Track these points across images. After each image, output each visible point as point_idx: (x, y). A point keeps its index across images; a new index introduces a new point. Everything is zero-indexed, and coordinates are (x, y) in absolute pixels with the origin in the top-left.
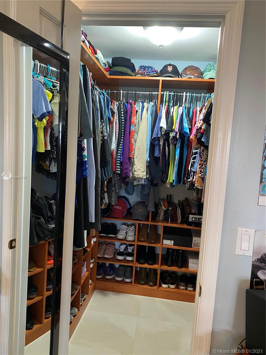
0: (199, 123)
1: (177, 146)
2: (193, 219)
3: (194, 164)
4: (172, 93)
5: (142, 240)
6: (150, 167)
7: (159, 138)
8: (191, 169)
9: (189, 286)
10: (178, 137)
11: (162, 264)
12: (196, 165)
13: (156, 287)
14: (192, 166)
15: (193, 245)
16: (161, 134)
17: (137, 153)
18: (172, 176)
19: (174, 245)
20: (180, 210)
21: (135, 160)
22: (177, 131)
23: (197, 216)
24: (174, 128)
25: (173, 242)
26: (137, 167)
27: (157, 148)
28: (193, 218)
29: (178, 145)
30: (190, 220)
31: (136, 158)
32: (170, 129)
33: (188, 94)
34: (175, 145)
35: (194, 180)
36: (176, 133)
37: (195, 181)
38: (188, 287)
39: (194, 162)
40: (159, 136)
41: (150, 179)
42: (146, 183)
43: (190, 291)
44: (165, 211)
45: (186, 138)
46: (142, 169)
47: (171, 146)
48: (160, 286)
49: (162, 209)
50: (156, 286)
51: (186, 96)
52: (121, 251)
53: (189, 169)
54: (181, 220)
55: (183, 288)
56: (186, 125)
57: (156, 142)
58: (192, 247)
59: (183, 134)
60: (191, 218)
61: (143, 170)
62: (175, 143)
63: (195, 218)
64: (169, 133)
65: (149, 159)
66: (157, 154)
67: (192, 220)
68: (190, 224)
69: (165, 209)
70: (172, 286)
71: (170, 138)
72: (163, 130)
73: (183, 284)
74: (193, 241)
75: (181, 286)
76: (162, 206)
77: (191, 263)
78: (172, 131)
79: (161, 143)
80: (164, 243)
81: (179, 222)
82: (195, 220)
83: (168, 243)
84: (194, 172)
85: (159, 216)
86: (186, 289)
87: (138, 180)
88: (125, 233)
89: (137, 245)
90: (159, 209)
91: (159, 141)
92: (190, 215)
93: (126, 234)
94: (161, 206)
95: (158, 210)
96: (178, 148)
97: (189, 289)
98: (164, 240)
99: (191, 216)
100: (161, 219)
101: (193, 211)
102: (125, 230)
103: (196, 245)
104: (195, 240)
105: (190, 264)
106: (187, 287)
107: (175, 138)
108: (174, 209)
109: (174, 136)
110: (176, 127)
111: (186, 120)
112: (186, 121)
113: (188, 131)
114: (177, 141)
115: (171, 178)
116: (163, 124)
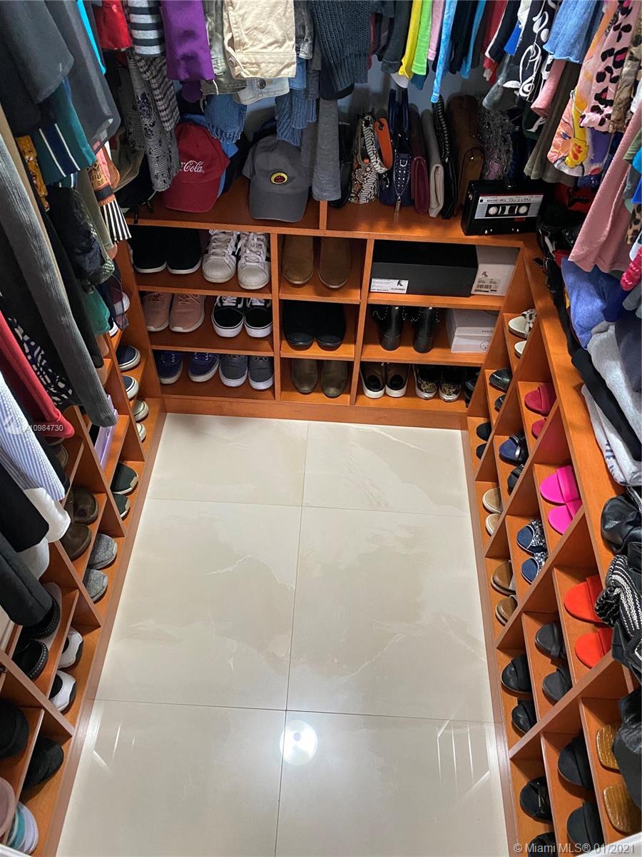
2: (493, 211)
5: (296, 282)
9: (447, 390)
11: (366, 341)
13: (349, 396)
15: (474, 287)
19: (408, 293)
20: (441, 169)
23: (507, 199)
25: (405, 283)
26: (243, 17)
28: (490, 206)
30: (479, 214)
38: (444, 392)
41: (317, 66)
43: (448, 401)
44: (379, 175)
46: (272, 24)
48: (360, 392)
49: (368, 169)
50: (349, 392)
52: (226, 303)
54: (441, 207)
55: (426, 395)
58: (473, 292)
60: (485, 205)
61: (279, 34)
63: (497, 206)
67: (488, 214)
68: (476, 227)
69: (382, 170)
70: (396, 393)
73: (427, 387)
74: (479, 276)
75: (422, 391)
76: (368, 157)
77: (460, 336)
80: (374, 288)
81: (434, 214)
82: (496, 215)
83: (390, 287)
85: (359, 191)
86: (437, 396)
88: (233, 253)
89: (280, 300)
90: (359, 167)
92: (480, 198)
93: (238, 258)
94: (365, 156)
95: (352, 170)
97: (445, 397)
98: (373, 280)
99: (485, 200)
102: (233, 243)
103: (487, 287)
104: (485, 274)
105: (456, 341)
106: (441, 392)
108: (420, 166)
115: (421, 51)
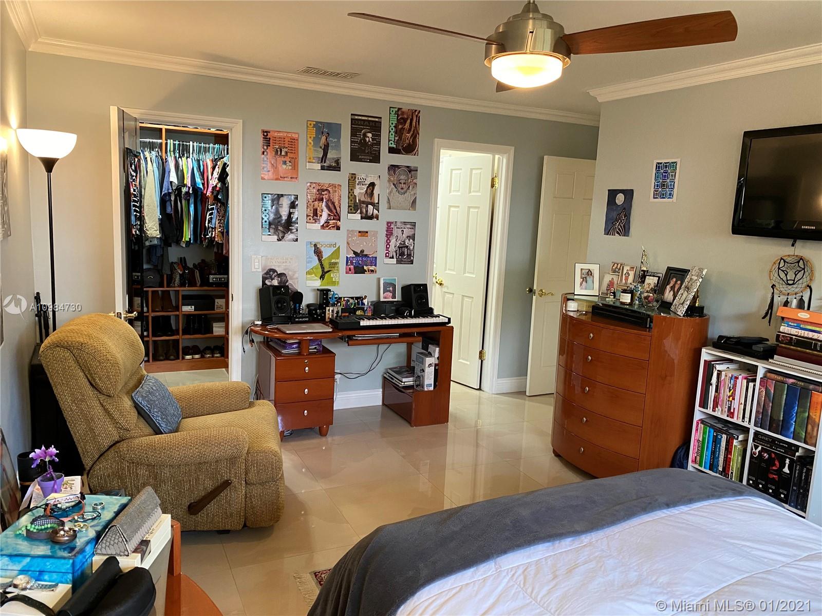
0: (214, 181)
1: (191, 202)
3: (211, 220)
4: (177, 142)
6: (162, 224)
7: (170, 193)
8: (208, 225)
9: (216, 352)
10: (191, 192)
11: (183, 334)
12: (213, 221)
14: (210, 221)
15: (216, 308)
16: (172, 189)
17: (147, 210)
18: (188, 234)
19: (195, 311)
20: (198, 272)
21: (146, 218)
22: (190, 186)
23: (218, 276)
24: (185, 182)
25: (193, 307)
26: (148, 226)
27: (168, 204)
29: (192, 200)
30: (211, 281)
31: (147, 216)
32: (182, 184)
33: (195, 144)
34: (189, 201)
35: (213, 236)
36: (189, 188)
37: (215, 236)
38: (215, 354)
39: (211, 218)
40: (170, 191)
41: (163, 238)
42: (159, 243)
43: (217, 357)
44: (180, 275)
45: (199, 193)
46: (154, 227)
47: (183, 202)
48: (183, 358)
49: (177, 273)
50: (179, 359)
51: (193, 146)
53: (207, 225)
54: (199, 281)
55: (208, 355)
56: (198, 180)
57: (167, 197)
58: (215, 310)
59: (197, 190)
60: (212, 278)
61: (156, 229)
62: (188, 198)
63: (215, 278)
64: (181, 189)
65: (160, 216)
66: (169, 210)
67: (213, 281)
68: (211, 285)
69: (181, 273)
70: (197, 356)
71: (183, 193)
72: (173, 184)
73: (208, 352)
74: (216, 304)
75: (206, 354)
76: (177, 270)
77: (215, 327)
78: (185, 185)
79: (173, 198)
80: (183, 309)
81: (198, 285)
83: (188, 309)
84: (212, 228)
85: (175, 280)
86: (213, 357)
87: (149, 240)
89: (151, 316)
90: (174, 272)
91: (170, 196)
95: (173, 274)
96: (192, 204)
98: (183, 307)
99: (211, 276)
100: (176, 285)
101: (213, 272)
103: (220, 308)
104: (217, 302)
105: (214, 329)
107: (187, 193)
108: (191, 272)
109: (186, 192)
110: (188, 181)
111: (198, 174)
112: (198, 176)
113: (201, 186)
114: (189, 196)
115: (187, 236)
116: (173, 178)
